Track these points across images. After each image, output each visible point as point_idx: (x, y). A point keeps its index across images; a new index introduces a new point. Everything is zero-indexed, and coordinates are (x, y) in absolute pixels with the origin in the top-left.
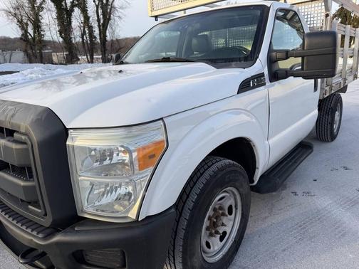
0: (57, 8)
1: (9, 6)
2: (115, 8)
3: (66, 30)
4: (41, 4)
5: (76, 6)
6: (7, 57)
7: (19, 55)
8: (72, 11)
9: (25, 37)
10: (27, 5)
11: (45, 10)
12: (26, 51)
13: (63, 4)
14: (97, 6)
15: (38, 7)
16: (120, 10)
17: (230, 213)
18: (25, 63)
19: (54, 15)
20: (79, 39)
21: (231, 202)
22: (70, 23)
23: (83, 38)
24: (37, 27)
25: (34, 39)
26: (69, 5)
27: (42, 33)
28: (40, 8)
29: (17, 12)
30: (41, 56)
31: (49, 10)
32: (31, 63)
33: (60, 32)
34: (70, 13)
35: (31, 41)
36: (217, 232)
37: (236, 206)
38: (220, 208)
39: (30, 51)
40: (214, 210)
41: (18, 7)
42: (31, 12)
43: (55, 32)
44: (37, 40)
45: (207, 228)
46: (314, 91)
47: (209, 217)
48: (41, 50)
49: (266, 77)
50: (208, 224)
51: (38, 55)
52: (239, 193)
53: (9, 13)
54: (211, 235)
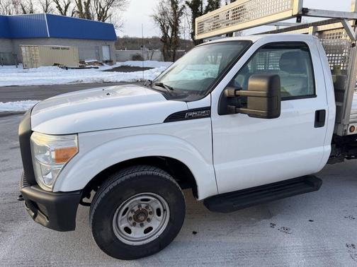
0: (193, 13)
1: (157, 12)
4: (181, 10)
5: (210, 9)
6: (150, 55)
7: (158, 53)
9: (164, 39)
10: (170, 11)
11: (183, 15)
12: (163, 51)
13: (199, 8)
15: (179, 12)
17: (159, 215)
18: (162, 61)
19: (190, 19)
21: (158, 205)
24: (175, 29)
25: (171, 39)
26: (204, 9)
27: (178, 35)
28: (181, 13)
29: (163, 17)
30: (174, 55)
31: (187, 15)
32: (166, 60)
33: (192, 34)
35: (168, 41)
36: (141, 225)
37: (165, 210)
38: (147, 207)
39: (166, 51)
40: (140, 206)
41: (164, 13)
42: (172, 18)
43: (188, 34)
44: (173, 41)
45: (130, 218)
46: (315, 126)
47: (132, 211)
48: (175, 49)
49: (214, 110)
50: (131, 215)
51: (172, 54)
52: (166, 201)
53: (156, 18)
54: (134, 224)
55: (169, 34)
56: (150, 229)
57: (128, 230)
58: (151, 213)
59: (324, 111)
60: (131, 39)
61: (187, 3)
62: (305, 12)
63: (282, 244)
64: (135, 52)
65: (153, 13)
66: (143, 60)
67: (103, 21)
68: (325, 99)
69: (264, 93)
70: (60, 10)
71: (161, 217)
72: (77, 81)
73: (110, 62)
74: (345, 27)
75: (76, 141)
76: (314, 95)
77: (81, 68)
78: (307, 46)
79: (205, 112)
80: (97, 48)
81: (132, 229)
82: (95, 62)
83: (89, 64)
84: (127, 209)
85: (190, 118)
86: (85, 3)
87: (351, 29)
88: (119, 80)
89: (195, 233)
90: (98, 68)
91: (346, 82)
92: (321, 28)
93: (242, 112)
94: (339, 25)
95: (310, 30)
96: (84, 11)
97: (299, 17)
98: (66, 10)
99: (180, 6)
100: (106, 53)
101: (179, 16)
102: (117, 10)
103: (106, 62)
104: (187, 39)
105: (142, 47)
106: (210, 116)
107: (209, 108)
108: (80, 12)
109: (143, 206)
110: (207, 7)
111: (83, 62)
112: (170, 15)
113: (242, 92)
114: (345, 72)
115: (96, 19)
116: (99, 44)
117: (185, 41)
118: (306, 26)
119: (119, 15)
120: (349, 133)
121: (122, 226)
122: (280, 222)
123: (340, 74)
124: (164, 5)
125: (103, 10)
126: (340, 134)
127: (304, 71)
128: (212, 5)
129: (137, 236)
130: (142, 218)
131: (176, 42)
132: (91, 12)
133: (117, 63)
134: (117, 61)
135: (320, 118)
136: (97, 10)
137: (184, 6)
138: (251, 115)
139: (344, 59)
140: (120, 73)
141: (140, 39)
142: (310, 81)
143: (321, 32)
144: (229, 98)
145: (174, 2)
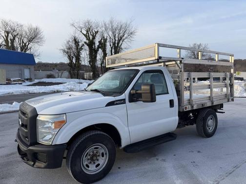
0: (89, 49)
1: (65, 48)
2: (122, 49)
3: (93, 61)
4: (82, 47)
5: (100, 47)
6: (60, 74)
7: (66, 73)
8: (98, 50)
9: (70, 64)
10: (74, 47)
11: (83, 50)
12: (70, 72)
13: (94, 47)
14: (112, 48)
15: (80, 48)
16: (125, 50)
17: (103, 156)
18: (69, 78)
19: (88, 52)
20: (99, 66)
21: (103, 151)
22: (96, 57)
23: (102, 65)
24: (78, 58)
25: (75, 65)
26: (96, 47)
27: (80, 62)
28: (81, 49)
29: (69, 51)
30: (78, 75)
31: (85, 50)
32: (72, 78)
33: (90, 62)
34: (96, 51)
35: (73, 66)
36: (94, 163)
37: (106, 154)
38: (97, 153)
39: (72, 72)
40: (93, 152)
41: (70, 48)
42: (76, 51)
43: (87, 62)
44: (77, 65)
45: (88, 159)
46: (170, 107)
47: (90, 155)
48: (78, 71)
49: (127, 100)
50: (89, 157)
51: (76, 74)
52: (107, 147)
53: (64, 51)
54: (90, 163)
55: (74, 61)
56: (99, 165)
57: (88, 166)
58: (99, 156)
59: (173, 100)
60: (44, 63)
61: (85, 43)
62: (160, 58)
63: (163, 166)
64: (49, 73)
65: (62, 48)
66: (54, 78)
67: (25, 52)
68: (173, 95)
69: (149, 91)
71: (104, 158)
72: (8, 93)
73: (30, 80)
74: (176, 63)
75: (65, 117)
76: (168, 93)
77: (7, 84)
78: (162, 71)
79: (123, 101)
80: (21, 70)
81: (90, 165)
82: (19, 80)
83: (14, 81)
84: (87, 153)
85: (117, 104)
86: (10, 39)
87: (179, 65)
88: (41, 92)
89: (119, 168)
90: (21, 84)
91: (180, 87)
92: (167, 63)
93: (140, 101)
94: (174, 62)
95: (162, 64)
96: (10, 45)
97: (158, 60)
99: (80, 44)
100: (27, 73)
101: (80, 50)
102: (36, 45)
103: (27, 80)
104: (87, 64)
105: (54, 69)
106: (125, 103)
107: (125, 99)
108: (7, 45)
109: (95, 152)
110: (98, 46)
111: (10, 80)
112: (74, 49)
113: (139, 91)
114: (179, 82)
115: (19, 50)
116: (22, 67)
117: (85, 66)
118: (161, 62)
119: (37, 48)
120: (185, 110)
121: (85, 164)
122: (160, 158)
123: (177, 84)
124: (70, 44)
125: (25, 44)
126: (181, 111)
127: (163, 83)
128: (101, 45)
129: (93, 169)
130: (95, 158)
131: (78, 67)
132: (16, 46)
133: (35, 80)
134: (35, 79)
135: (172, 103)
136: (20, 44)
137: (83, 45)
138: (144, 102)
139: (178, 77)
140: (40, 87)
141: (51, 64)
142: (165, 87)
143: (167, 65)
144: (133, 94)
145: (76, 42)
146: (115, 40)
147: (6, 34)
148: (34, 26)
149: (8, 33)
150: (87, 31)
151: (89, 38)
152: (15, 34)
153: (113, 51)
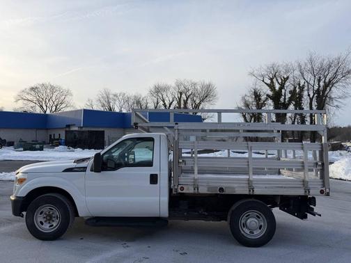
4: (264, 101)
5: (293, 100)
8: (289, 104)
11: (266, 106)
14: (311, 99)
21: (57, 214)
28: (264, 104)
34: (286, 106)
36: (49, 222)
37: (59, 217)
38: (52, 214)
40: (49, 212)
45: (44, 217)
46: (151, 183)
47: (45, 214)
49: (88, 169)
54: (45, 221)
56: (52, 225)
57: (42, 223)
58: (54, 217)
59: (156, 175)
61: (268, 96)
70: (165, 106)
71: (57, 221)
75: (27, 176)
84: (42, 211)
86: (183, 100)
96: (182, 106)
98: (170, 106)
99: (263, 98)
106: (85, 171)
107: (86, 168)
108: (179, 107)
109: (51, 212)
110: (290, 98)
121: (39, 220)
129: (46, 228)
132: (188, 106)
136: (192, 105)
145: (257, 96)
146: (319, 86)
147: (179, 95)
148: (207, 82)
149: (181, 94)
150: (271, 79)
151: (274, 88)
152: (188, 94)
153: (314, 103)
